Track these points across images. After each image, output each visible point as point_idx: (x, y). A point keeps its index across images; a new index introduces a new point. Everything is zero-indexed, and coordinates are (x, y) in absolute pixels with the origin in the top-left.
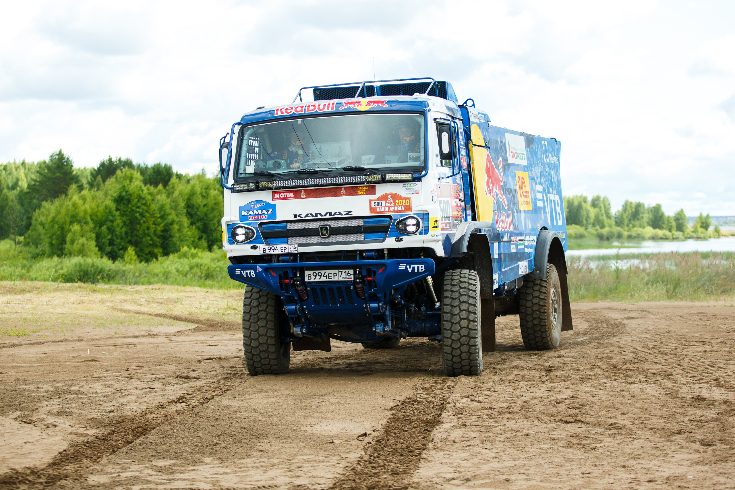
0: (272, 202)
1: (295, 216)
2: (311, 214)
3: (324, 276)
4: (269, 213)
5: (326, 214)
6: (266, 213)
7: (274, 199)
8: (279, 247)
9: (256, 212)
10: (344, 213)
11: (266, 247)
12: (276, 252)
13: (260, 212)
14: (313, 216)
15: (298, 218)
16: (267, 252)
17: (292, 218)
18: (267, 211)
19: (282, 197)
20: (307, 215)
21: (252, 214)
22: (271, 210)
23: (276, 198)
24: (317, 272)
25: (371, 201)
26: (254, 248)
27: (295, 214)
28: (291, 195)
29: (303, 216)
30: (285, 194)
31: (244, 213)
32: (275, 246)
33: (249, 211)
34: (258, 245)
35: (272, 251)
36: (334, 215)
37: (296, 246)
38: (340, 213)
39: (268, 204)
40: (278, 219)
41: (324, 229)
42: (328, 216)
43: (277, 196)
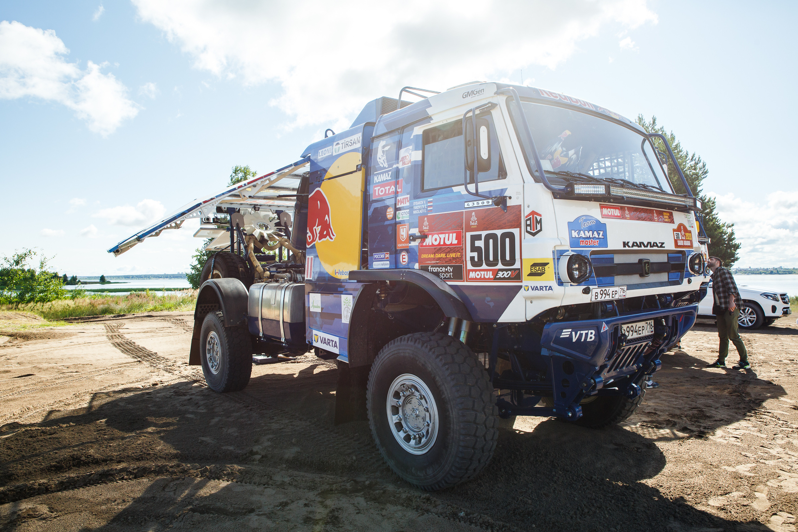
0: (603, 221)
1: (625, 244)
2: (636, 243)
3: (635, 332)
4: (600, 236)
5: (648, 243)
6: (597, 237)
7: (604, 216)
8: (611, 290)
9: (586, 232)
10: (659, 245)
11: (598, 290)
12: (607, 298)
13: (591, 232)
14: (638, 247)
15: (627, 248)
16: (599, 299)
17: (621, 247)
18: (599, 234)
19: (610, 214)
20: (633, 246)
21: (584, 236)
22: (601, 233)
23: (604, 215)
24: (630, 325)
25: (674, 230)
26: (586, 291)
27: (624, 241)
28: (617, 212)
29: (630, 244)
30: (612, 210)
31: (575, 234)
32: (607, 289)
33: (580, 231)
34: (591, 287)
35: (604, 295)
36: (653, 247)
37: (625, 288)
38: (657, 246)
39: (598, 222)
40: (609, 248)
41: (647, 265)
42: (649, 248)
43: (605, 211)
